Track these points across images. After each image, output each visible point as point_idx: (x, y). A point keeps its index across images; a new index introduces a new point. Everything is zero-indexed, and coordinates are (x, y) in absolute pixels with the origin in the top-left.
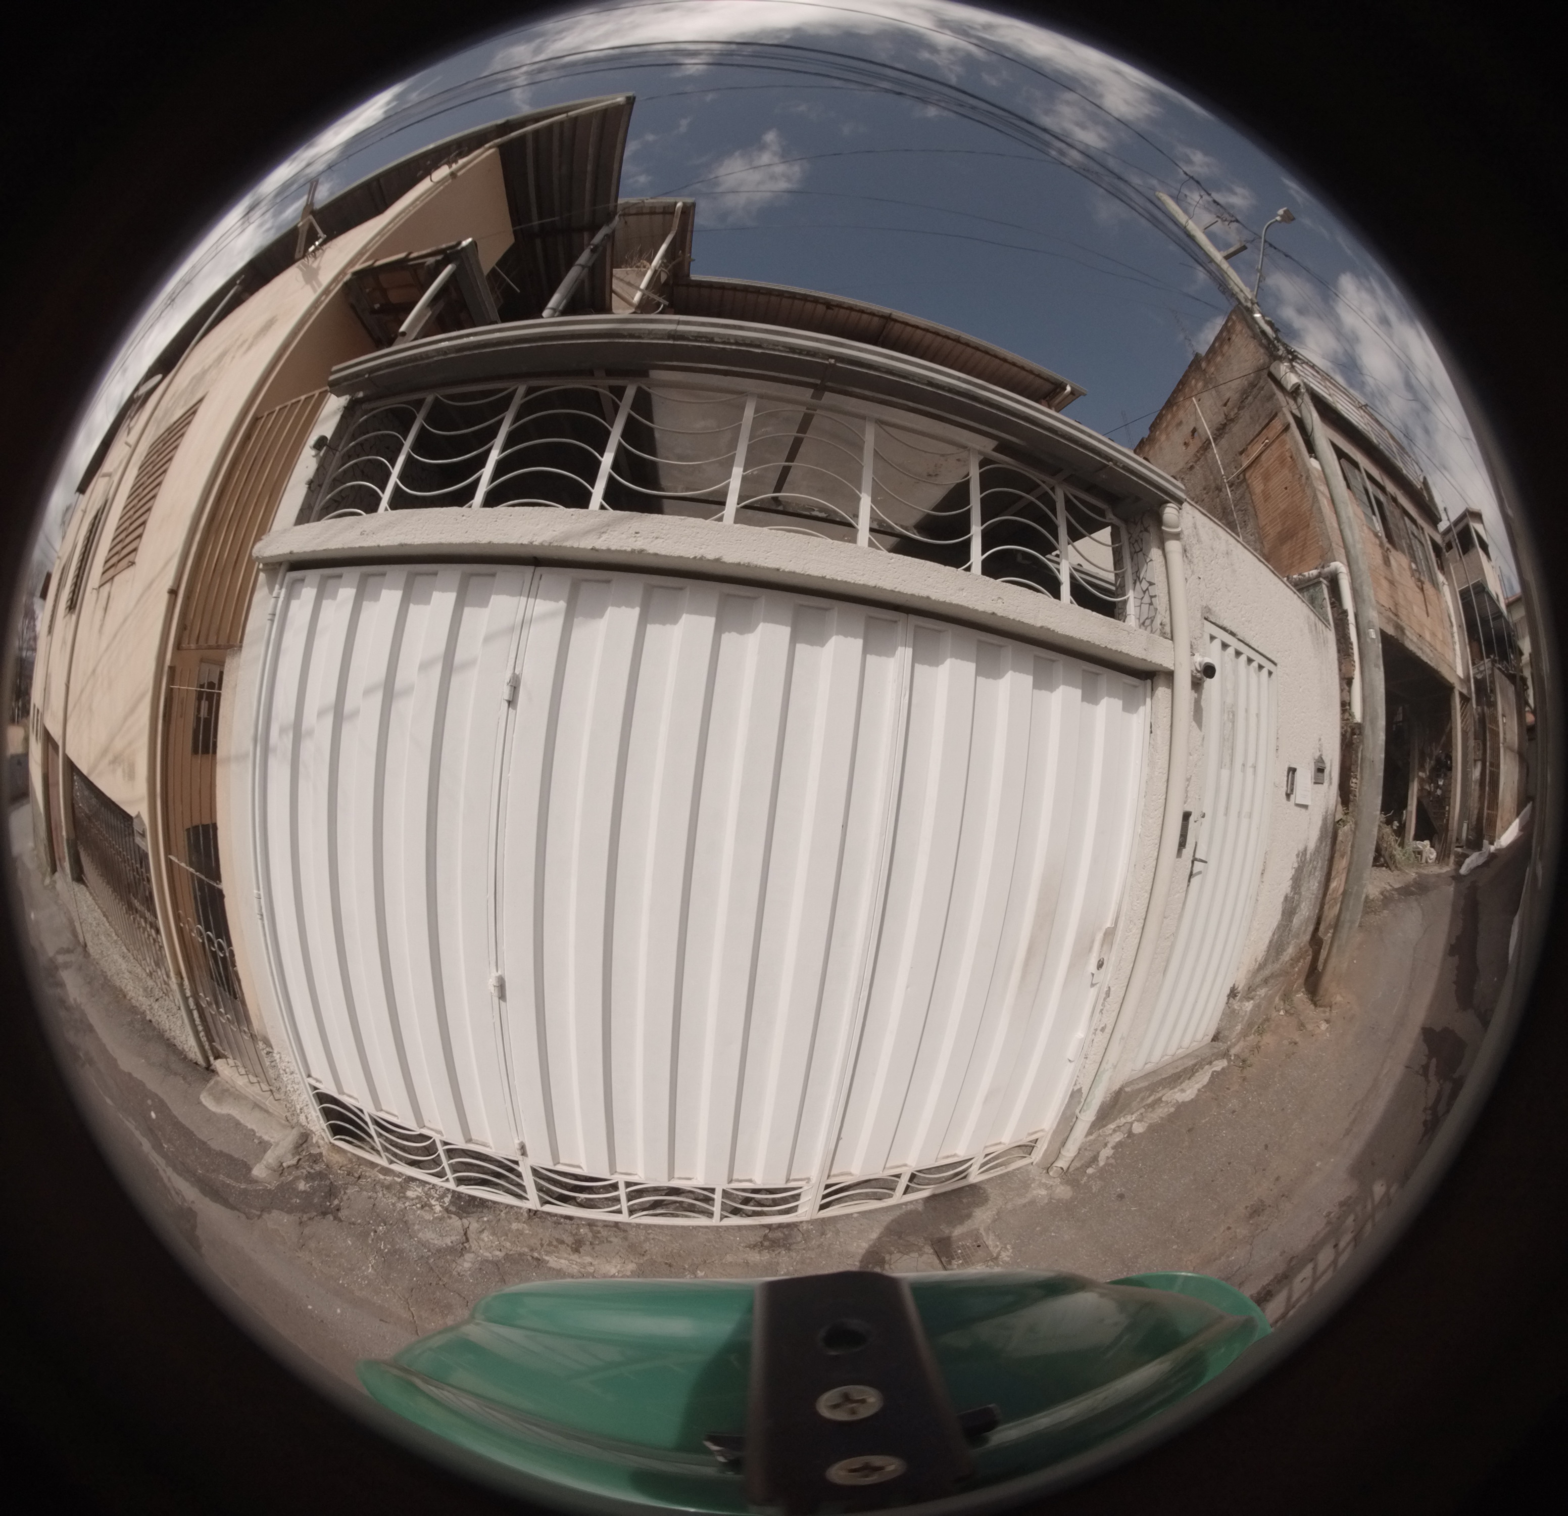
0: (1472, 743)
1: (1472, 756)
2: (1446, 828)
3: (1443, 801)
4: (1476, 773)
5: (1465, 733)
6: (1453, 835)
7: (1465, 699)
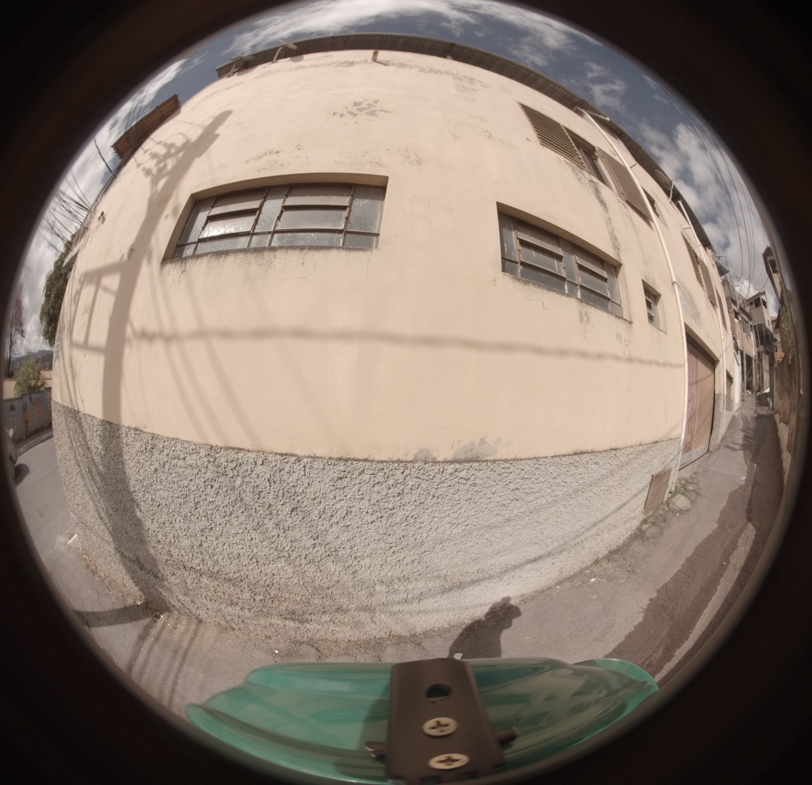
0: (757, 370)
1: (757, 373)
2: (752, 387)
3: (751, 382)
4: (758, 376)
5: (755, 368)
6: (754, 389)
7: (755, 360)
